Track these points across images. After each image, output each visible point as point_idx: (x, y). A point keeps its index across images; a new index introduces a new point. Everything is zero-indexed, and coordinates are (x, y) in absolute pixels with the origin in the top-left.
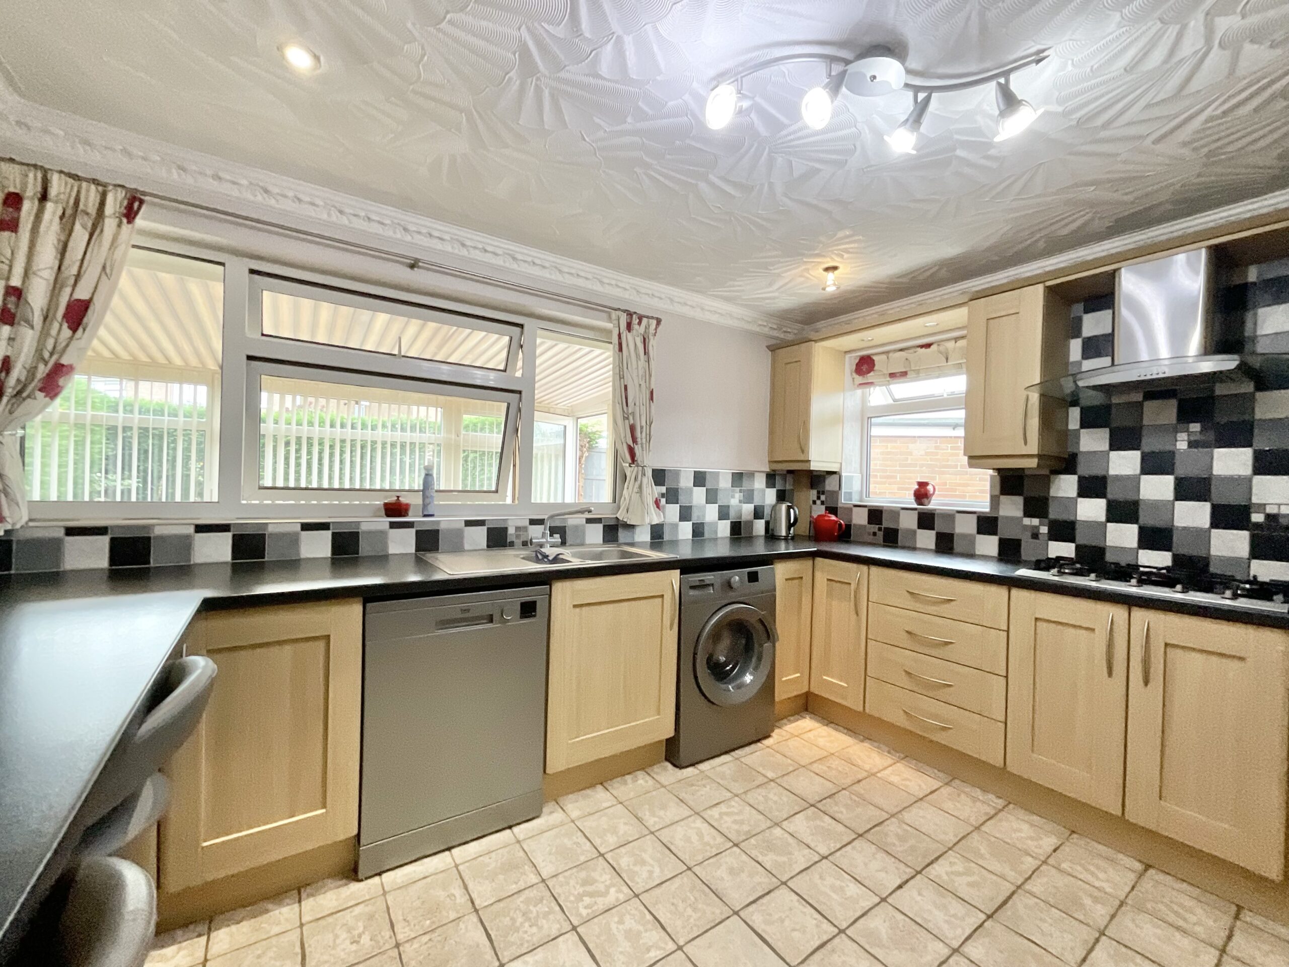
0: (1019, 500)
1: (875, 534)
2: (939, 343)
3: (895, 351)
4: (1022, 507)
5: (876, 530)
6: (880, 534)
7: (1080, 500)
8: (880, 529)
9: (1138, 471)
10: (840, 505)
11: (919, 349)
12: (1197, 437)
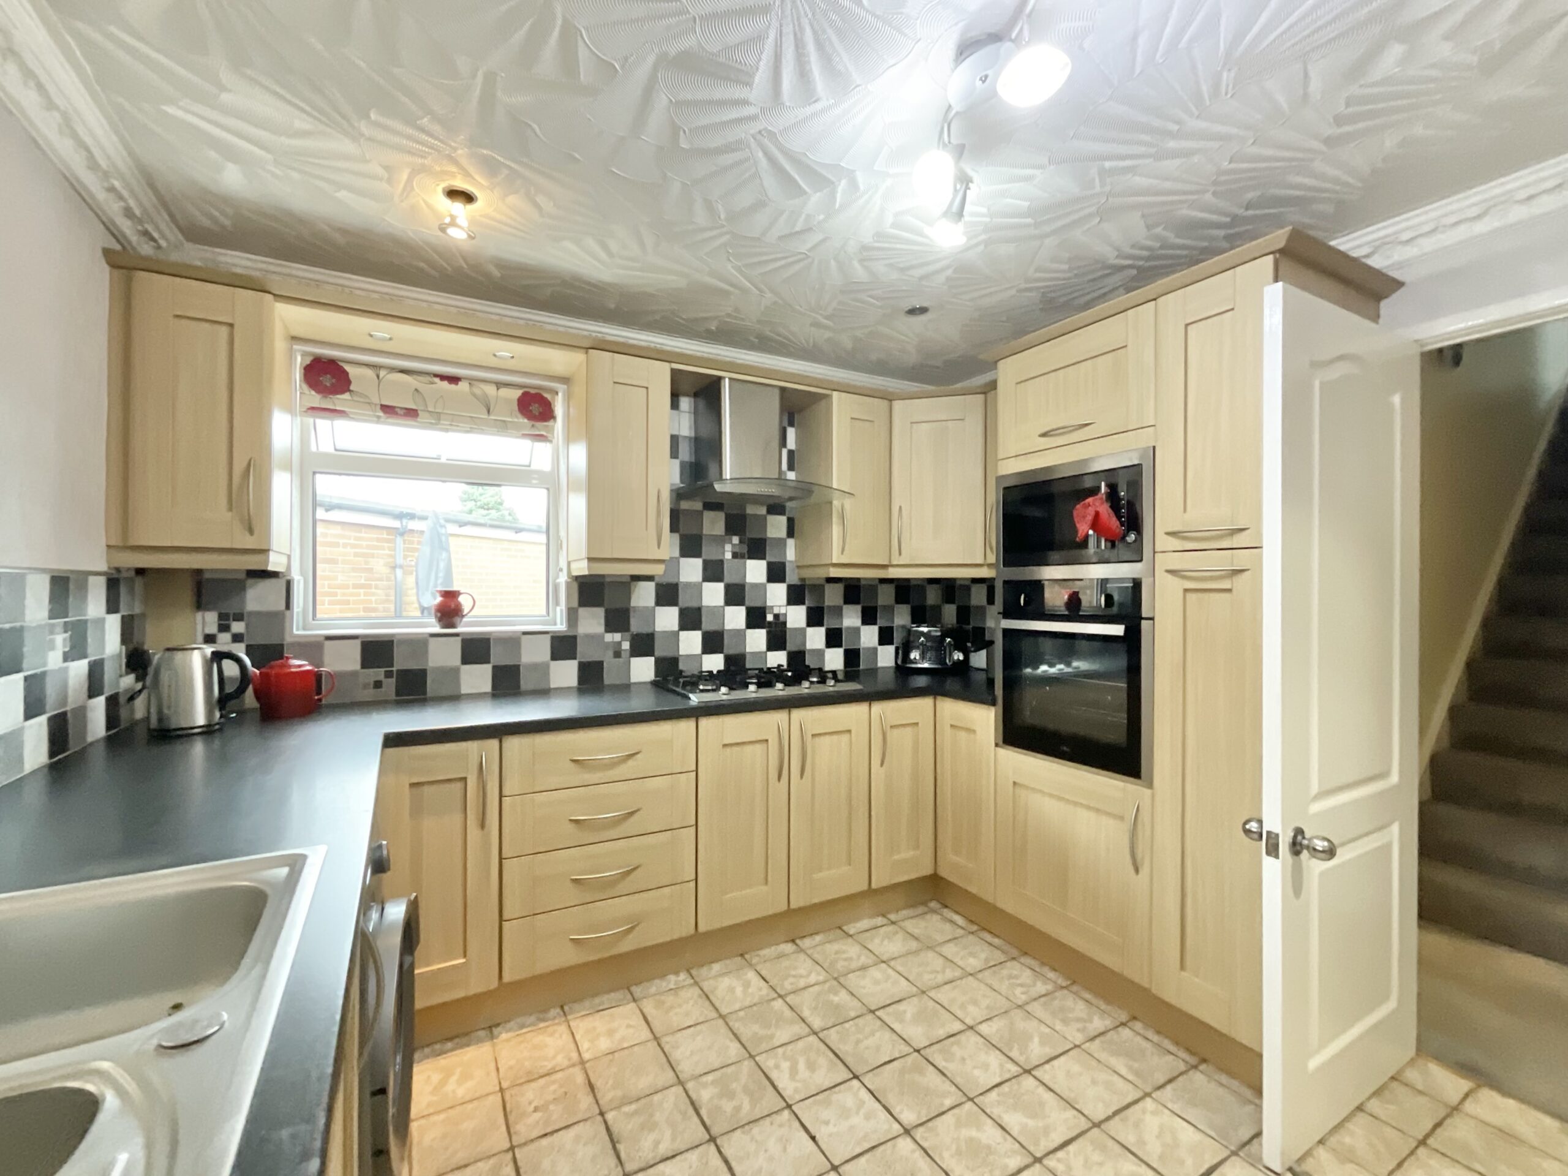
0: (600, 612)
1: (378, 685)
2: (472, 380)
3: (393, 369)
4: (602, 621)
5: (381, 677)
6: (390, 684)
7: (658, 609)
8: (389, 675)
9: (700, 579)
10: (288, 639)
11: (437, 380)
12: (737, 550)
